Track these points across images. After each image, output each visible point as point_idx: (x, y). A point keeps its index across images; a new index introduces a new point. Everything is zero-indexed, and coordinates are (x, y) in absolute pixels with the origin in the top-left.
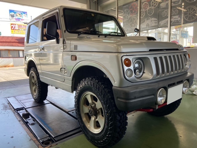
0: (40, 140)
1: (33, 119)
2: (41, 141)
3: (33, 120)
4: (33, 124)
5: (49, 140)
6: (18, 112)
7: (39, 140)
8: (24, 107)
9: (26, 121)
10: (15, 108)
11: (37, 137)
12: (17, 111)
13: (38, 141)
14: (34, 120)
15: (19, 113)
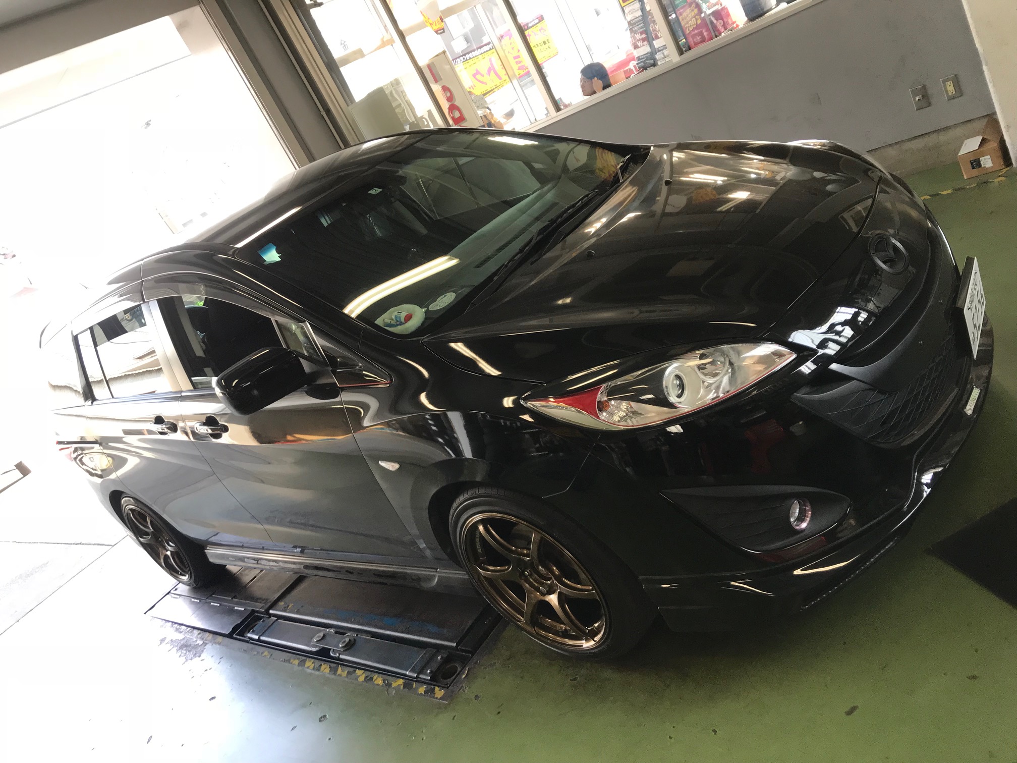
0: (421, 676)
1: (332, 630)
2: (426, 675)
3: (336, 633)
4: (350, 647)
5: (446, 661)
6: (251, 639)
7: (417, 677)
8: (253, 612)
9: (314, 649)
10: (227, 632)
11: (403, 672)
12: (242, 634)
13: (417, 680)
14: (340, 631)
15: (259, 640)
